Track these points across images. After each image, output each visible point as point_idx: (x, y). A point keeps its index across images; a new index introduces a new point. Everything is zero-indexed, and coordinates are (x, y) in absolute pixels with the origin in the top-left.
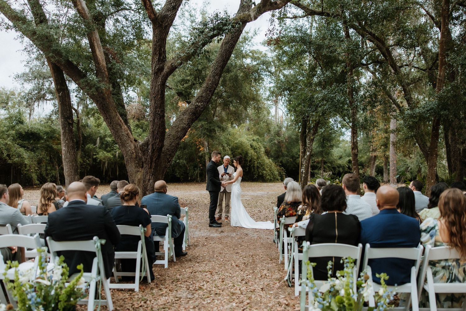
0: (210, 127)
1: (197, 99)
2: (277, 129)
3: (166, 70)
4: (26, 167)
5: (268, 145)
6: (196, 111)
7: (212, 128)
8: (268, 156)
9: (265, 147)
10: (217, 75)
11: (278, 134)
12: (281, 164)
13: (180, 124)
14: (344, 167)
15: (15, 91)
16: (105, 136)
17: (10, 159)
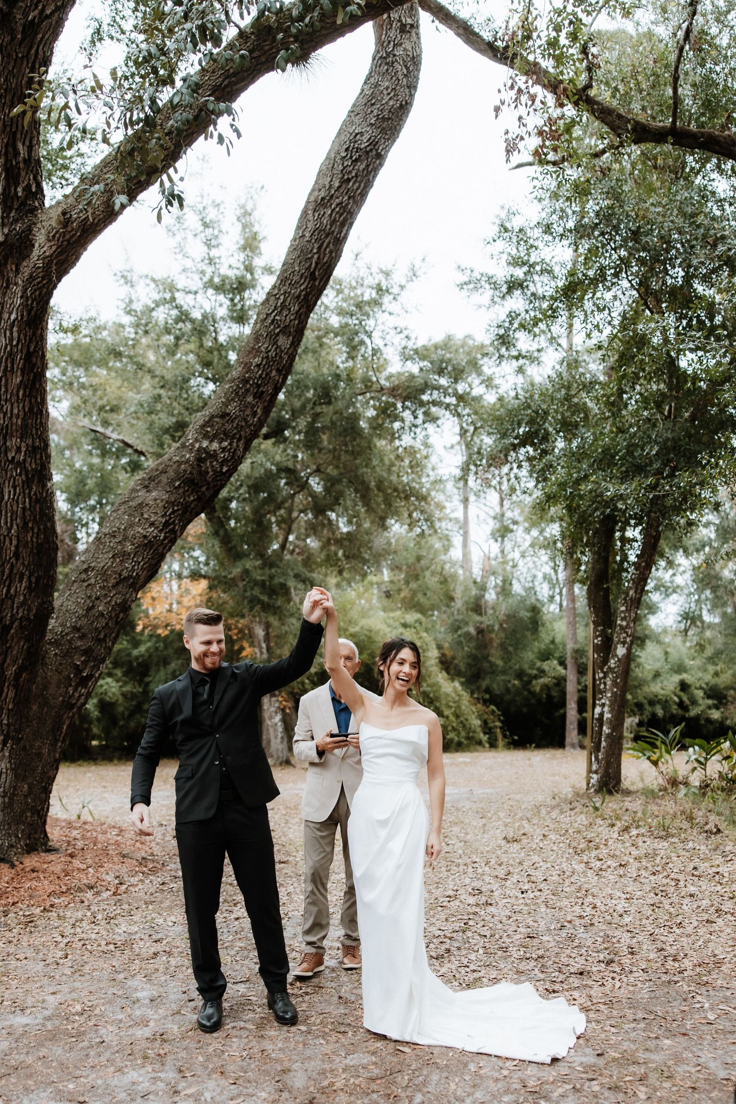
0: (271, 577)
1: (203, 426)
2: (474, 593)
5: (448, 640)
6: (200, 473)
7: (276, 581)
8: (448, 673)
9: (439, 647)
10: (285, 331)
11: (477, 607)
12: (487, 696)
13: (131, 525)
14: (666, 701)
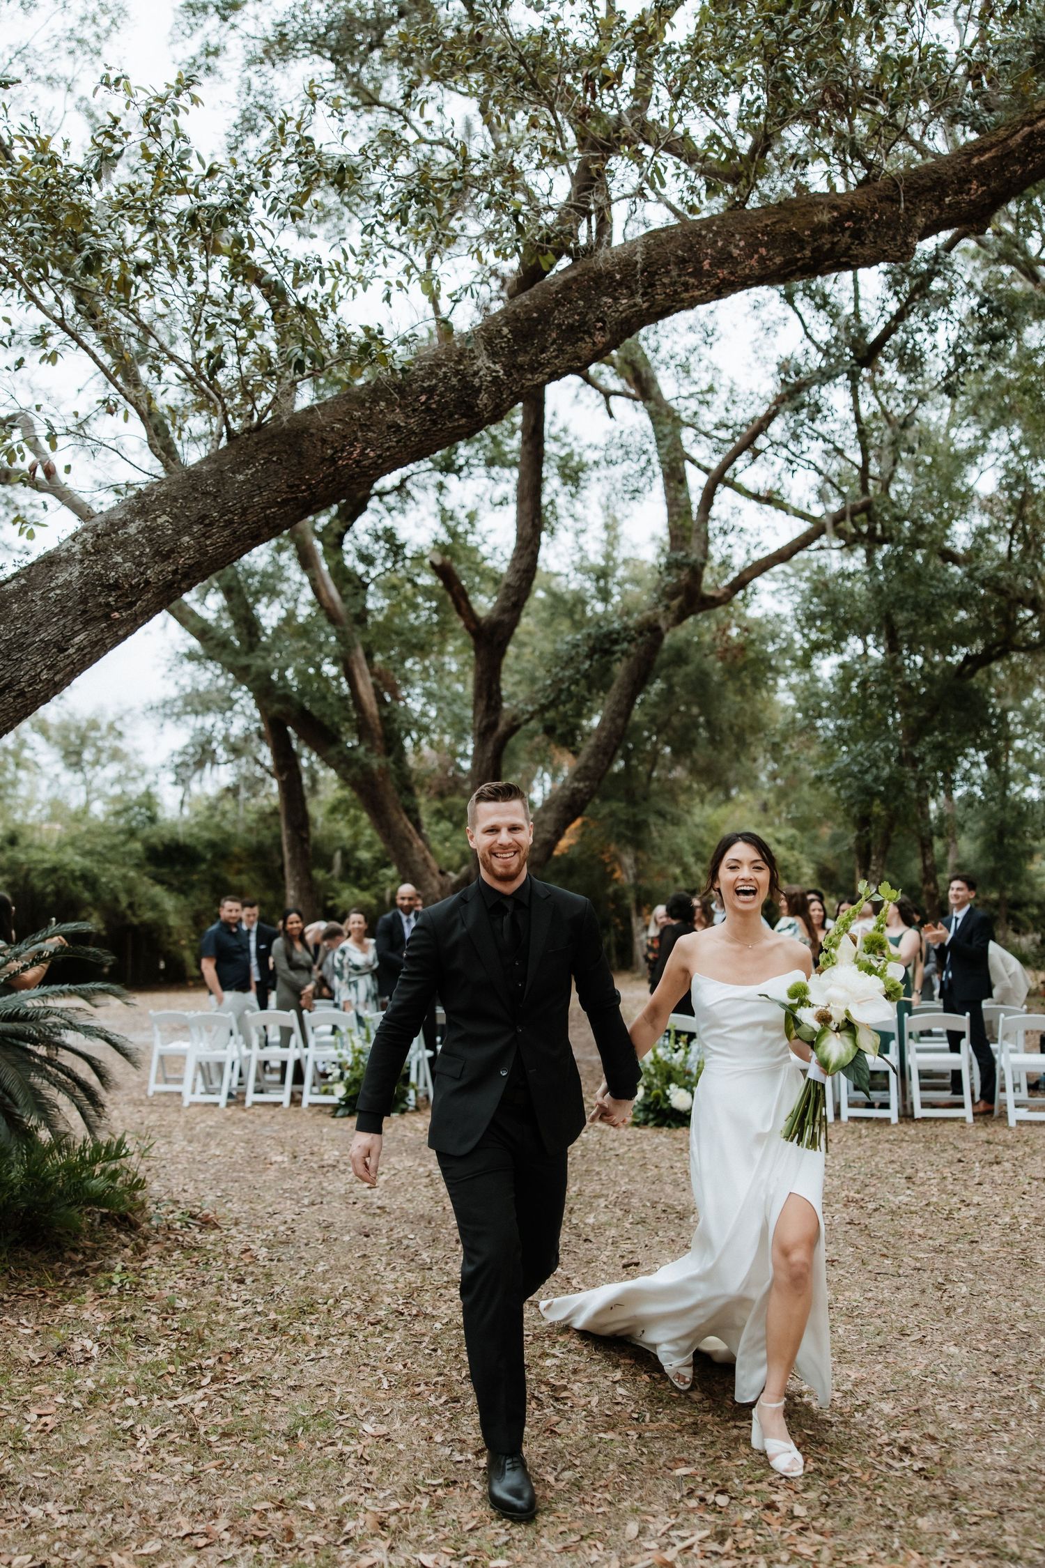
3: (502, 727)
4: (170, 934)
15: (100, 720)
16: (355, 847)
17: (134, 914)
